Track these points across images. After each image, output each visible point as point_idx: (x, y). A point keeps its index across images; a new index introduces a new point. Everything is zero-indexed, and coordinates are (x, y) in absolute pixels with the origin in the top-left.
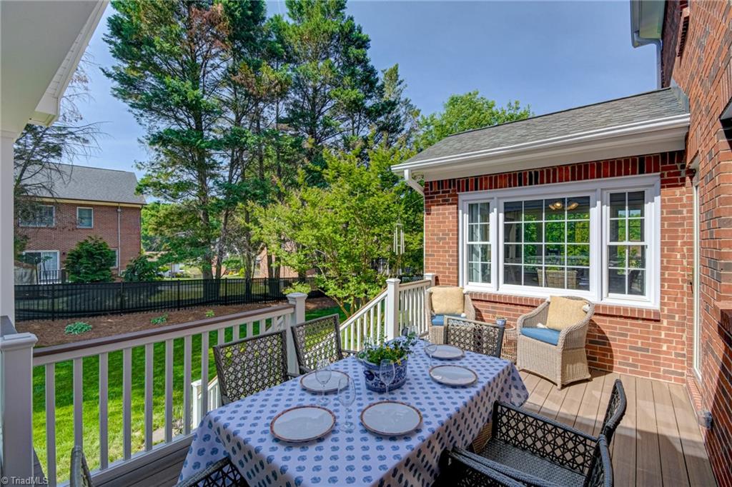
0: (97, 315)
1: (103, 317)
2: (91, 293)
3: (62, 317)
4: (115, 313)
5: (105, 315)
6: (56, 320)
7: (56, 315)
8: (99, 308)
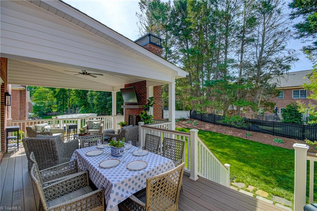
0: (291, 138)
1: (294, 139)
2: (288, 128)
3: (277, 135)
4: (300, 139)
5: (295, 139)
6: (274, 136)
7: (274, 134)
8: (292, 135)
